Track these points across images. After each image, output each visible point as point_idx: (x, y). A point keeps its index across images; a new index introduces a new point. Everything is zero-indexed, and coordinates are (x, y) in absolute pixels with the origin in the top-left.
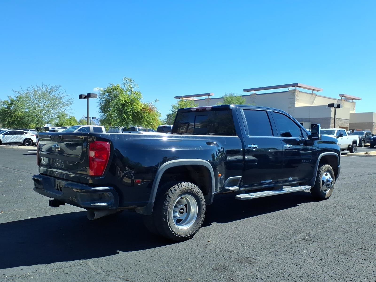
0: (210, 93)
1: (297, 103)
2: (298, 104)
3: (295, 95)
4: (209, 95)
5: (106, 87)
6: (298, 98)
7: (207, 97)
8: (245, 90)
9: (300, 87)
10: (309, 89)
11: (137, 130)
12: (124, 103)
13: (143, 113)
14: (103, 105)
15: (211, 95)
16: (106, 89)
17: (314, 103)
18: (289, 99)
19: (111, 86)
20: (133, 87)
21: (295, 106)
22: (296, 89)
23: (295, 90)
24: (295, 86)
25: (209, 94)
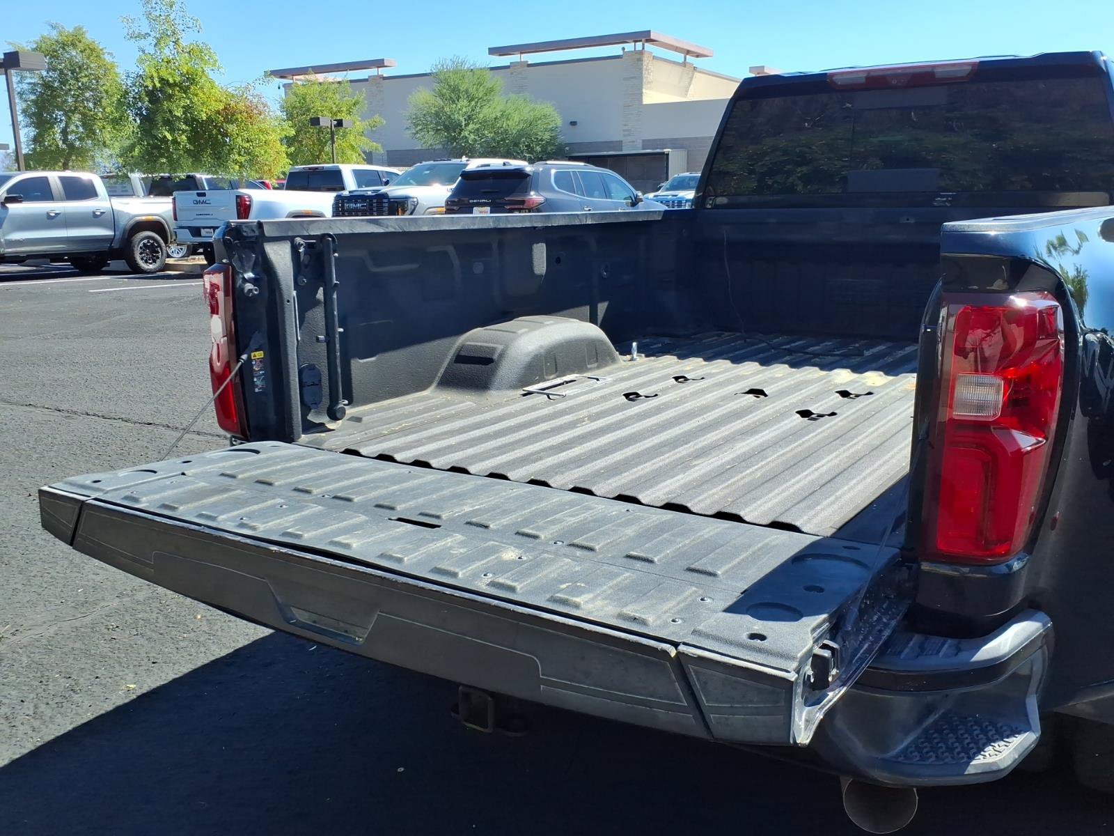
0: (383, 60)
1: (647, 91)
2: (652, 96)
3: (641, 69)
4: (378, 67)
5: (37, 38)
6: (651, 78)
7: (373, 72)
8: (493, 51)
9: (653, 44)
10: (677, 49)
11: (205, 184)
12: (158, 85)
13: (228, 122)
14: (32, 101)
15: (386, 64)
16: (37, 43)
17: (689, 93)
18: (625, 79)
19: (54, 34)
20: (181, 27)
21: (642, 101)
22: (643, 48)
23: (641, 53)
24: (641, 41)
25: (380, 63)
